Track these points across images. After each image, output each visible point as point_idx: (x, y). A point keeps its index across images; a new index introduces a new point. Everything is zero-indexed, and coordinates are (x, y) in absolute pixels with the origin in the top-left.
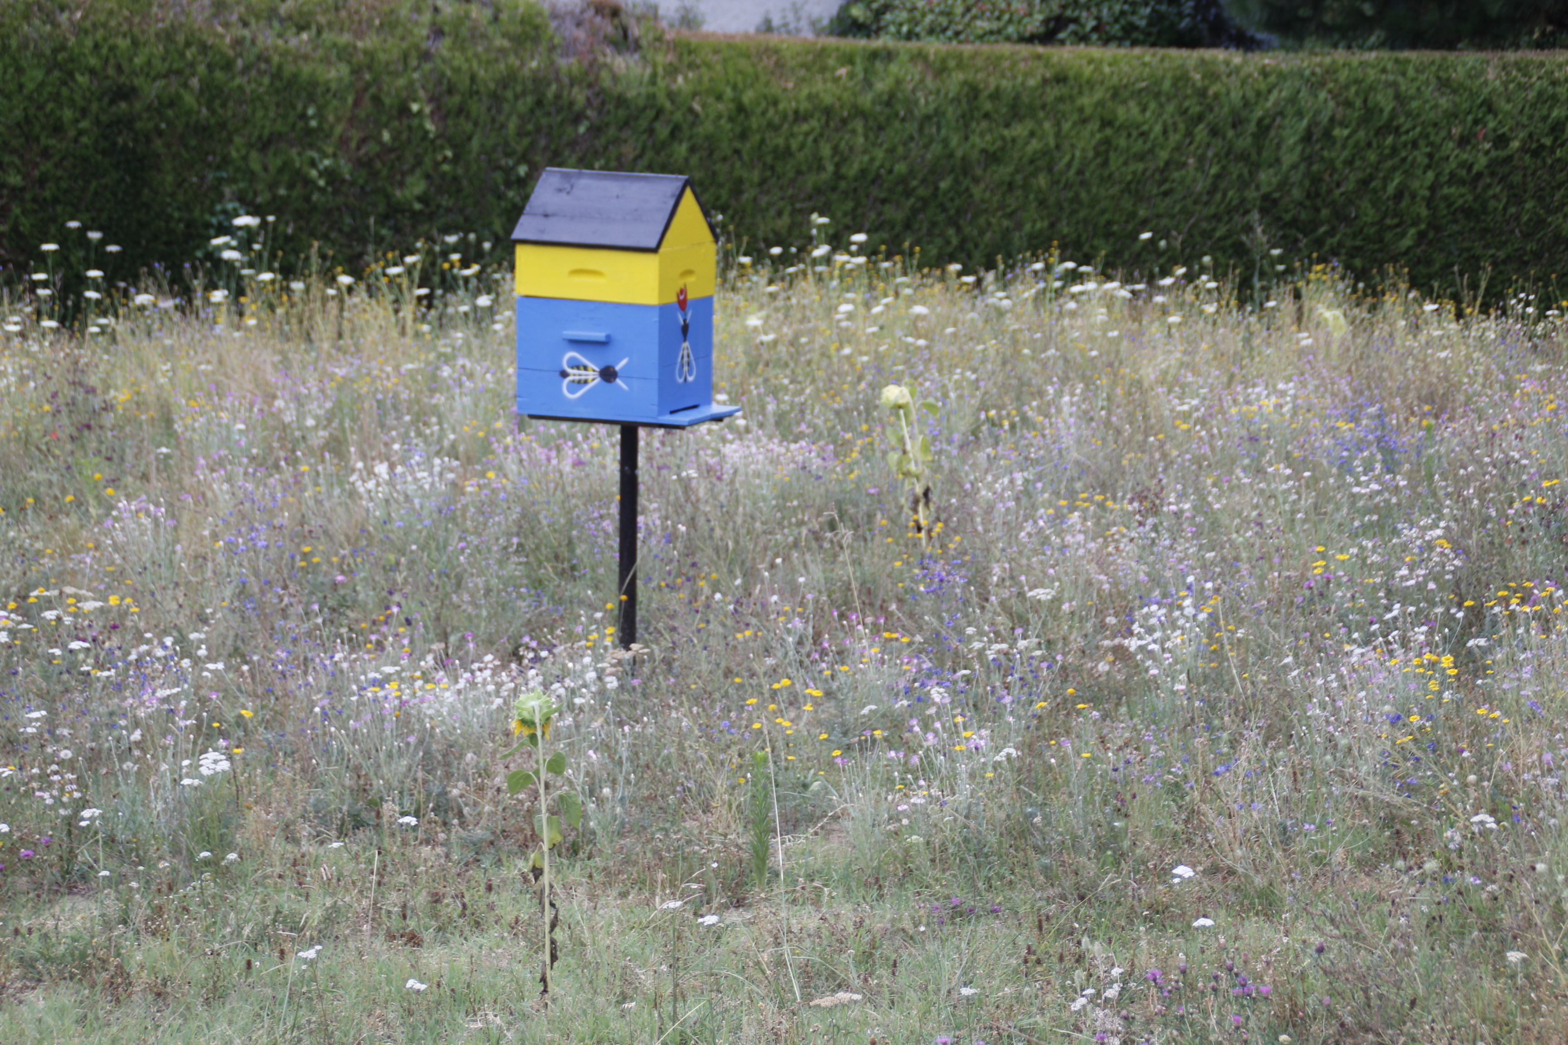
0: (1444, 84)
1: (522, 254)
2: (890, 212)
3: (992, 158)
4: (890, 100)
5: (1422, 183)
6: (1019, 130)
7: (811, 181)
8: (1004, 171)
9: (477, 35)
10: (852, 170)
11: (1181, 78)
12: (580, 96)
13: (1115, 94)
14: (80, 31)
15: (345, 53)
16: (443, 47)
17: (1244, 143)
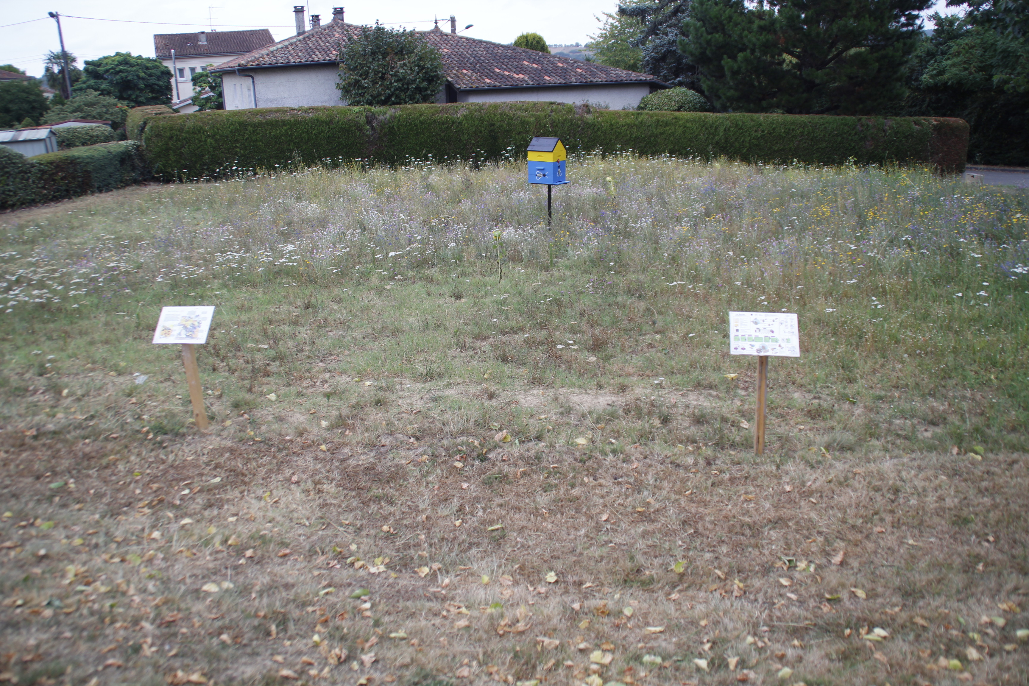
0: (752, 120)
1: (529, 153)
2: (642, 144)
3: (662, 134)
4: (641, 123)
5: (748, 139)
6: (667, 128)
7: (625, 138)
8: (664, 136)
9: (560, 111)
10: (634, 136)
11: (700, 118)
12: (579, 123)
13: (687, 121)
14: (485, 114)
15: (534, 116)
16: (553, 114)
17: (712, 131)
